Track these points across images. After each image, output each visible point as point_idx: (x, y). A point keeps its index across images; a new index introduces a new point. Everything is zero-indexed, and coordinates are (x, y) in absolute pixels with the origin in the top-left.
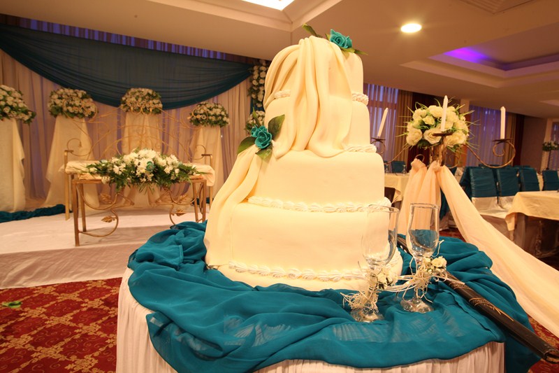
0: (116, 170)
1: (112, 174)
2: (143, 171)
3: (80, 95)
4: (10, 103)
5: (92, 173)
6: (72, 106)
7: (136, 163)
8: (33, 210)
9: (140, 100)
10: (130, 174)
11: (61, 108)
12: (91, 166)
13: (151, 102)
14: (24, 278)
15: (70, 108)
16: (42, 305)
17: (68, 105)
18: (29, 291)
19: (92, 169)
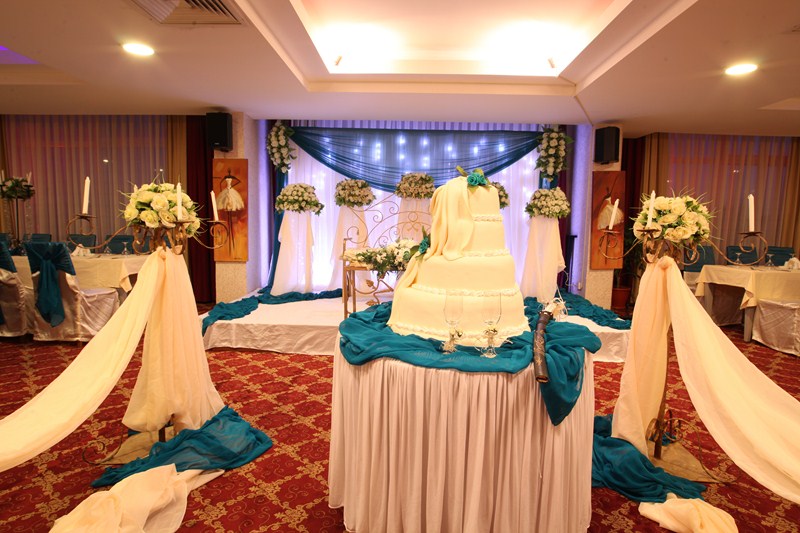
0: (379, 258)
1: (376, 262)
2: (401, 260)
3: (360, 185)
4: (306, 198)
5: (359, 261)
6: (352, 196)
7: (395, 253)
8: (319, 293)
9: (413, 185)
10: (390, 263)
11: (344, 199)
12: (359, 255)
13: (424, 186)
14: (307, 347)
15: (351, 198)
16: (317, 368)
17: (350, 195)
18: (310, 358)
19: (360, 258)
